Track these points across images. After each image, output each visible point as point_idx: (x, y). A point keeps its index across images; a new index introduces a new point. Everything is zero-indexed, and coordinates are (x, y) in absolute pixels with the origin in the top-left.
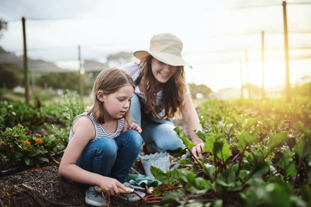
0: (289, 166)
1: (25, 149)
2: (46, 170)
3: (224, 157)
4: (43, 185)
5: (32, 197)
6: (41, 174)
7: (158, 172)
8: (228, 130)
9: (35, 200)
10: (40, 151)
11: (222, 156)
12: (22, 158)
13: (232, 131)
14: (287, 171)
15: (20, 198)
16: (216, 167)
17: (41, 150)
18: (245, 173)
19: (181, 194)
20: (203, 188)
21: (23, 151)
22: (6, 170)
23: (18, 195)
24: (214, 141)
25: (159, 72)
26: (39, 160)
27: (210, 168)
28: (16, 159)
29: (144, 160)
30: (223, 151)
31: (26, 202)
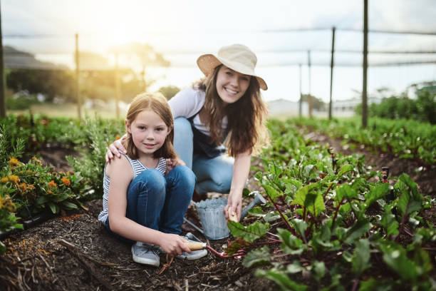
0: (391, 222)
1: (50, 192)
2: (78, 220)
3: (316, 210)
4: (81, 240)
5: (76, 256)
6: (73, 225)
7: (236, 227)
8: (307, 172)
9: (80, 260)
10: (68, 195)
11: (314, 210)
12: (45, 204)
13: (312, 175)
14: (388, 229)
15: (62, 258)
16: (307, 223)
17: (68, 193)
18: (342, 231)
19: (265, 253)
20: (296, 249)
21: (47, 196)
22: (29, 220)
23: (58, 253)
24: (307, 193)
25: (224, 87)
26: (65, 206)
27: (299, 223)
28: (40, 205)
29: (201, 208)
30: (316, 204)
31: (69, 262)
